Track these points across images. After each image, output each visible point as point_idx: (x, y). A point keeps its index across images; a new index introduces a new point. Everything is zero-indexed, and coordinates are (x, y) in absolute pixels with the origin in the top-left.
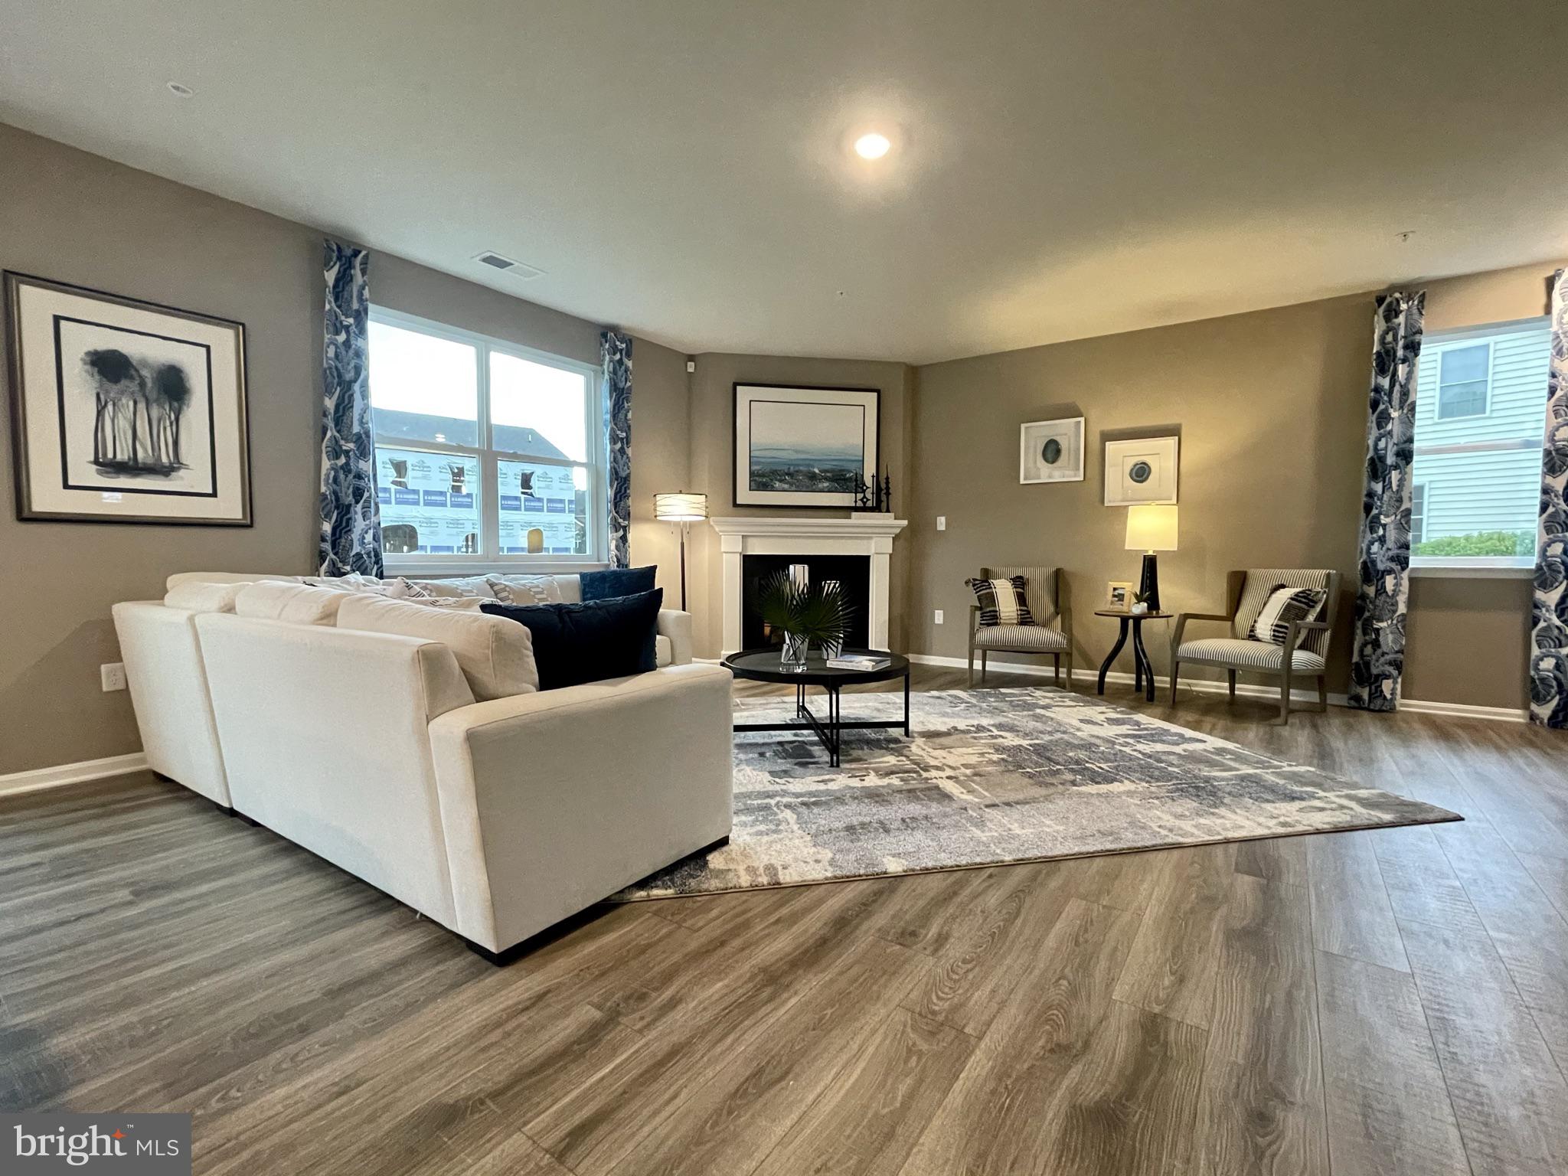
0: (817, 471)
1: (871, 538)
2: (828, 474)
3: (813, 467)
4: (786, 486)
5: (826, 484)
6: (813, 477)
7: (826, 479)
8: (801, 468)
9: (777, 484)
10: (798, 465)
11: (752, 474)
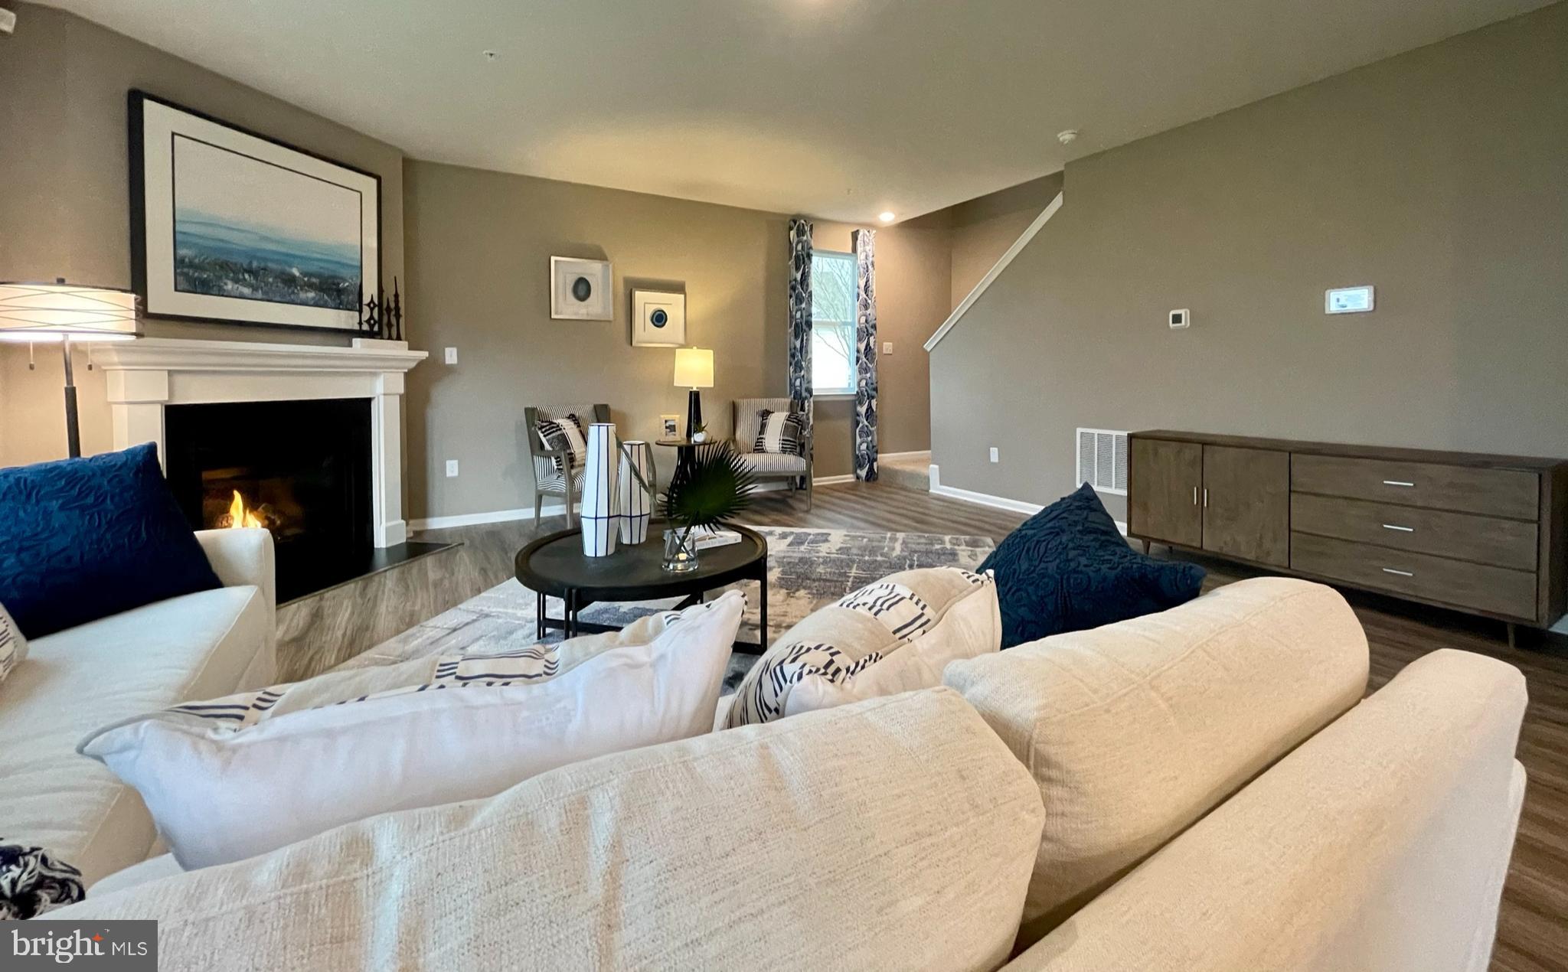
0: (296, 272)
1: (374, 374)
2: (314, 280)
3: (291, 266)
4: (246, 291)
5: (311, 295)
6: (290, 281)
7: (311, 286)
8: (271, 265)
9: (229, 286)
10: (265, 260)
11: (179, 262)
